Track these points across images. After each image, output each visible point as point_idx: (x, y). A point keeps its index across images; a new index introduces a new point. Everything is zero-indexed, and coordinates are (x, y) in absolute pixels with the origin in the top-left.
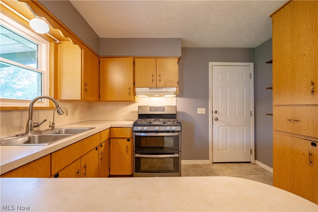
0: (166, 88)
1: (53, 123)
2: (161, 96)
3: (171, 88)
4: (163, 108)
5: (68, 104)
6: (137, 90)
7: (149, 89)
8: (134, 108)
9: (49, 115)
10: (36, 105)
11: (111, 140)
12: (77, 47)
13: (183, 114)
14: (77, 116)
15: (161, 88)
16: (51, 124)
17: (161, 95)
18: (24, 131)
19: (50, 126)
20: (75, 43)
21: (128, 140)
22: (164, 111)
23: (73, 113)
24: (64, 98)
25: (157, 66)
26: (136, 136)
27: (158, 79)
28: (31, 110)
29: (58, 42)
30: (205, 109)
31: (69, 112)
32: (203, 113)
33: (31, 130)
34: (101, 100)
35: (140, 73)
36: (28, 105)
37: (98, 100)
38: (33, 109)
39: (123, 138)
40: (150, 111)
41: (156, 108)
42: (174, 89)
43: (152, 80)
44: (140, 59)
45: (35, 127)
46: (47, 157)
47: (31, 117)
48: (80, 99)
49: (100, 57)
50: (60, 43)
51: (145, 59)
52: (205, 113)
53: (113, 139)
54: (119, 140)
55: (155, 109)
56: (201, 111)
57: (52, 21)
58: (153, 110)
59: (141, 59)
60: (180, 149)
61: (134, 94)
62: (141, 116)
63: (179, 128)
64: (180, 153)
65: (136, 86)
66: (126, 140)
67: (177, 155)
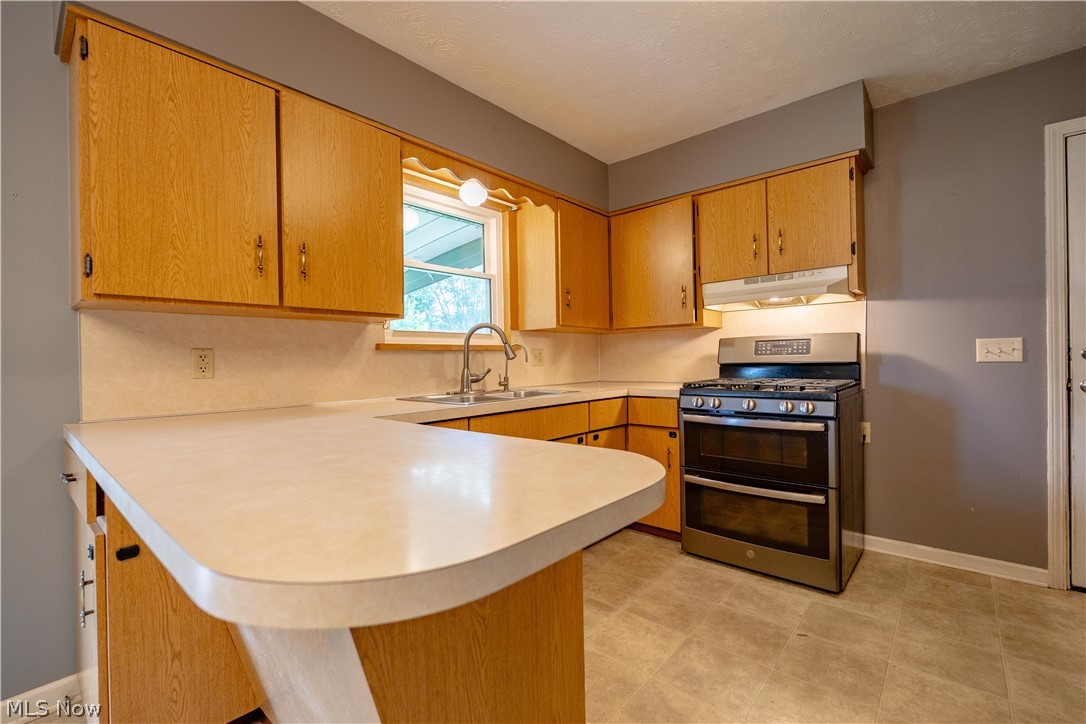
0: (806, 273)
1: (506, 379)
2: (800, 301)
3: (827, 270)
4: (805, 344)
5: (542, 339)
6: (708, 289)
7: (746, 283)
8: (708, 345)
9: (496, 362)
10: (473, 342)
11: (630, 428)
12: (546, 208)
13: (900, 362)
14: (564, 370)
15: (788, 276)
16: (503, 380)
17: (801, 297)
18: (458, 389)
19: (500, 384)
20: (538, 204)
21: (673, 435)
22: (808, 352)
23: (555, 360)
24: (530, 326)
25: (770, 204)
26: (686, 422)
27: (774, 247)
28: (467, 350)
29: (515, 207)
30: (1021, 339)
31: (546, 356)
32: (1005, 358)
33: (468, 387)
34: (615, 327)
35: (714, 237)
36: (461, 342)
37: (608, 327)
38: (470, 348)
39: (659, 427)
40: (756, 353)
41: (776, 343)
42: (840, 273)
43: (752, 253)
44: (713, 194)
45: (473, 381)
46: (462, 421)
47: (467, 365)
48: (554, 326)
49: (610, 214)
50: (519, 209)
51: (731, 190)
52: (1018, 356)
53: (634, 427)
54: (650, 432)
55: (775, 346)
56: (998, 350)
57: (488, 176)
58: (766, 350)
59: (717, 193)
60: (832, 481)
61: (698, 303)
62: (728, 370)
63: (827, 409)
64: (832, 494)
65: (703, 278)
66: (666, 433)
67: (819, 499)
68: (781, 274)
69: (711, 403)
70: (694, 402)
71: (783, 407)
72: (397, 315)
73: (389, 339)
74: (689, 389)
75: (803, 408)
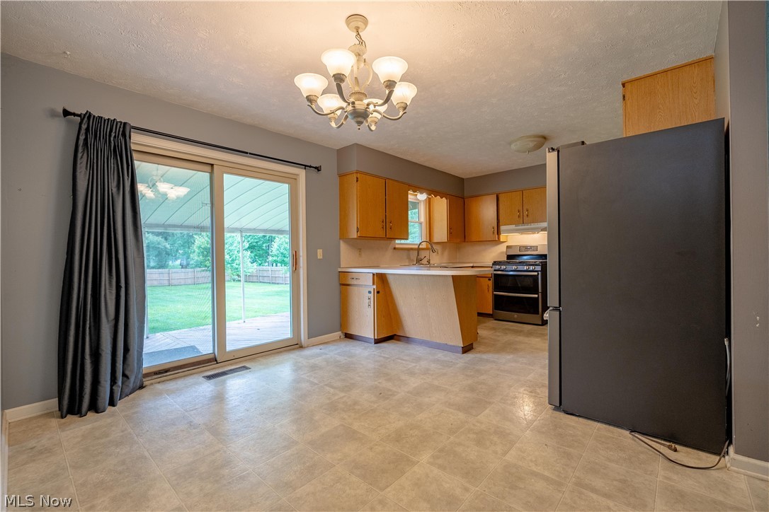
1: (429, 260)
3: (542, 223)
4: (536, 248)
5: (442, 246)
6: (502, 228)
7: (515, 226)
8: (502, 248)
10: (420, 247)
12: (443, 199)
15: (530, 224)
18: (415, 263)
19: (427, 262)
20: (441, 197)
21: (490, 280)
22: (537, 251)
24: (436, 241)
25: (524, 199)
26: (494, 275)
27: (525, 214)
28: (419, 250)
33: (419, 262)
34: (466, 241)
35: (505, 210)
36: (417, 247)
37: (463, 241)
40: (519, 251)
41: (526, 247)
43: (518, 216)
45: (420, 260)
47: (419, 255)
48: (446, 240)
49: (465, 198)
51: (510, 193)
54: (481, 279)
58: (523, 250)
59: (505, 194)
60: (540, 291)
61: (499, 233)
62: (510, 257)
63: (539, 268)
64: (540, 294)
65: (501, 224)
66: (487, 279)
67: (536, 296)
68: (528, 223)
69: (503, 267)
70: (498, 267)
71: (525, 268)
72: (407, 239)
73: (397, 246)
74: (495, 263)
75: (531, 268)
